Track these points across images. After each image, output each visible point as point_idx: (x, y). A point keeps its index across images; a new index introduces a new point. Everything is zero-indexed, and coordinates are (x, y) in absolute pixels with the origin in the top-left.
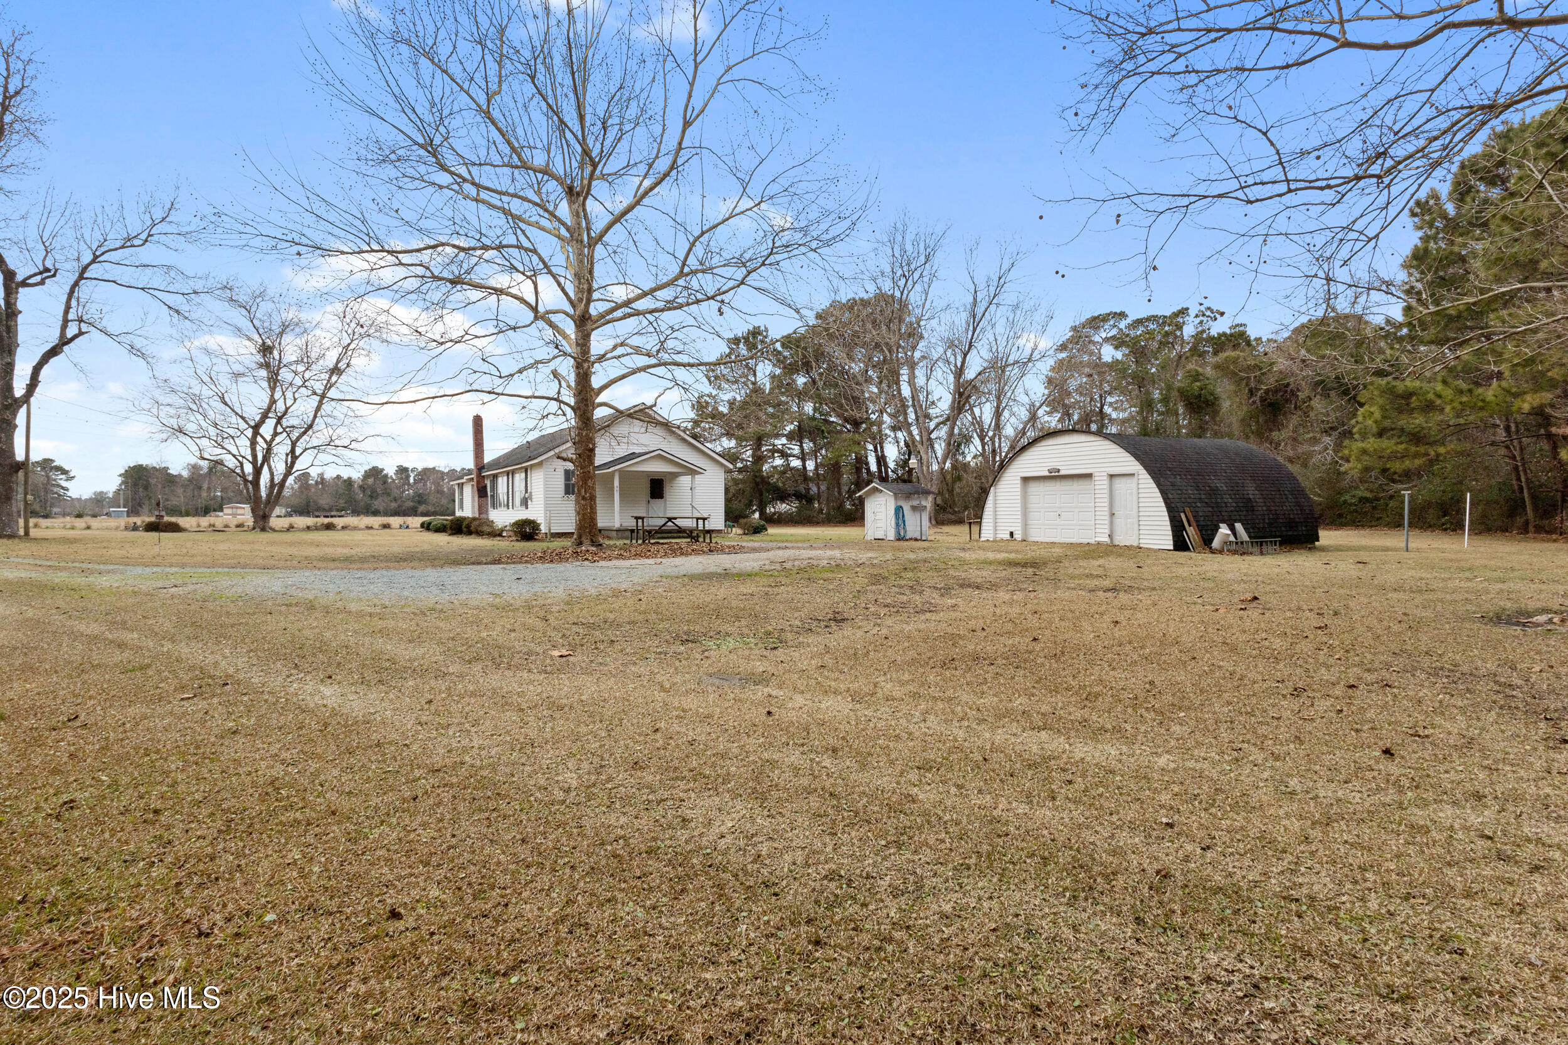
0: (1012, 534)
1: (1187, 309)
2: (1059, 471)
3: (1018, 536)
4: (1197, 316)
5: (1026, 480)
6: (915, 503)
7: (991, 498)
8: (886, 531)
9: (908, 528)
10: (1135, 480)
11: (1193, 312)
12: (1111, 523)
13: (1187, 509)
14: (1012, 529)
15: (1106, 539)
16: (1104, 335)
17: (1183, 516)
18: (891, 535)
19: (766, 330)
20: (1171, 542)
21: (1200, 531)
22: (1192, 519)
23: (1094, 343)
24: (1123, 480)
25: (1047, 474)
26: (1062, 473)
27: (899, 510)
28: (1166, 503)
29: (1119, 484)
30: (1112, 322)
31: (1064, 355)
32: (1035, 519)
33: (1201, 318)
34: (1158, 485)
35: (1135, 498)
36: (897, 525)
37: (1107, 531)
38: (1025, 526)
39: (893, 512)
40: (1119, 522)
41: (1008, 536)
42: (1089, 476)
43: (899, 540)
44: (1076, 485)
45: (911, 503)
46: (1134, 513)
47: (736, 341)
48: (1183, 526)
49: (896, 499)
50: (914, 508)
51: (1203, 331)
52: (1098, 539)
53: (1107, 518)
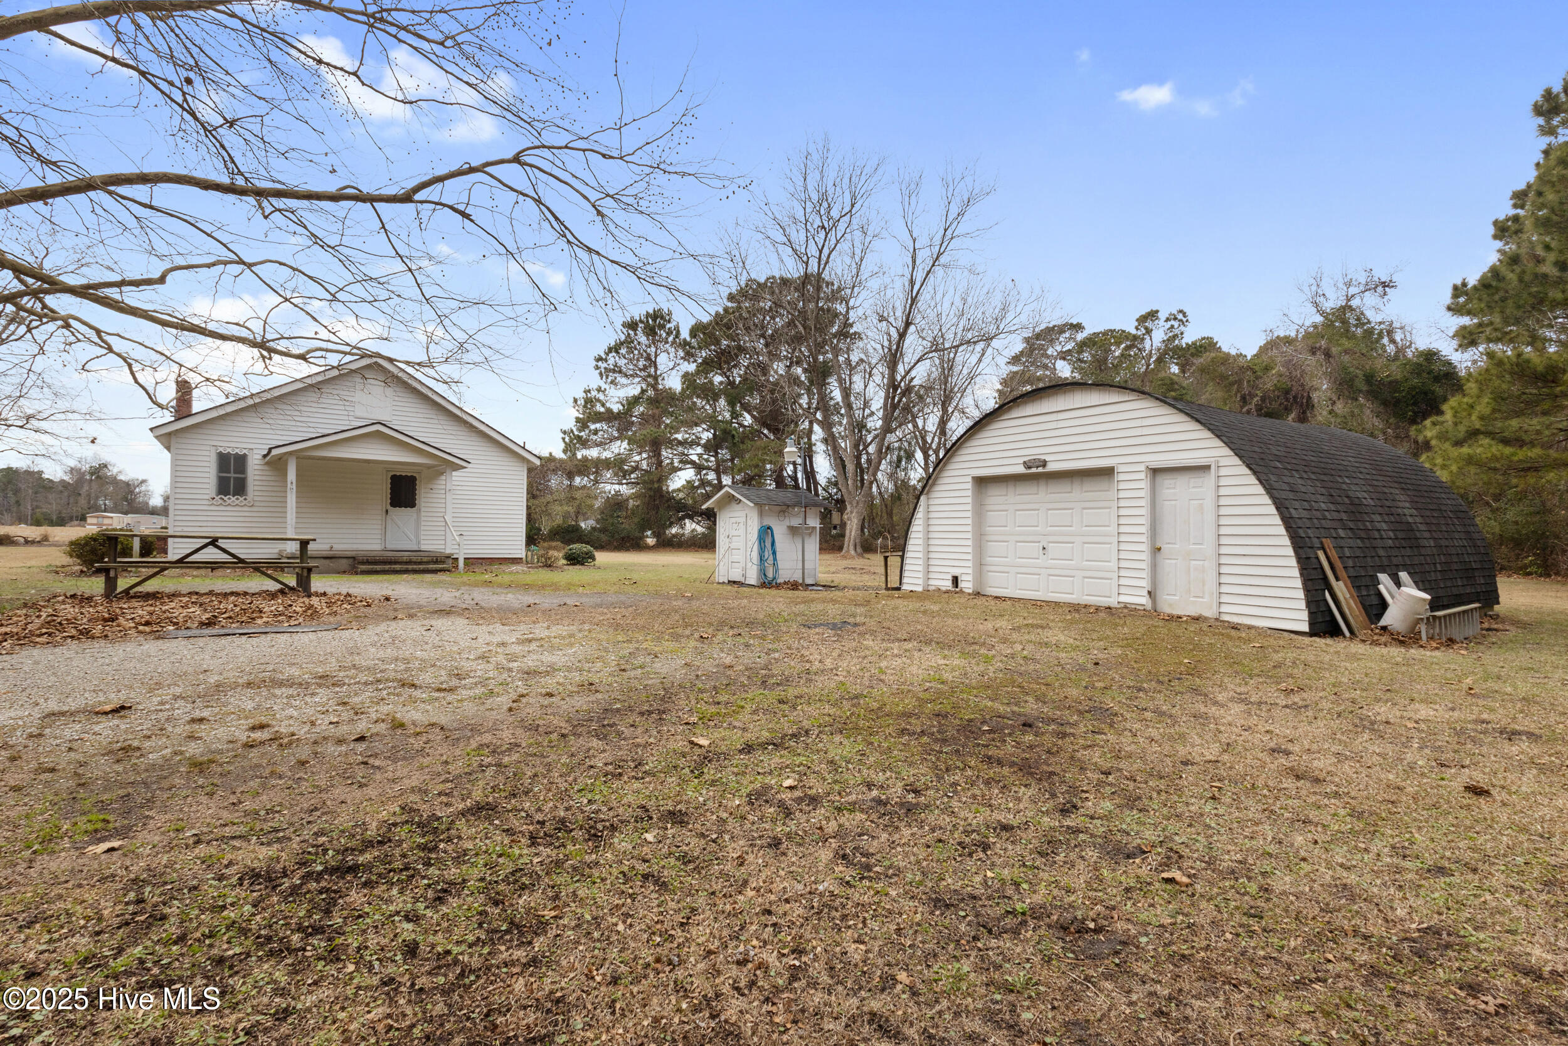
0: (955, 580)
1: (1157, 312)
2: (1044, 464)
3: (967, 585)
4: (1167, 320)
5: (982, 482)
6: (796, 522)
7: (920, 514)
8: (745, 569)
9: (781, 564)
10: (1209, 480)
11: (1163, 315)
12: (1154, 567)
13: (1328, 543)
14: (956, 572)
15: (1143, 600)
16: (1059, 348)
17: (1321, 555)
18: (752, 578)
19: (670, 313)
20: (1305, 615)
21: (1358, 588)
22: (1339, 565)
23: (1048, 357)
24: (1181, 481)
25: (1021, 469)
26: (1052, 467)
27: (766, 533)
28: (1288, 528)
29: (1175, 490)
30: (1067, 335)
31: (1015, 369)
32: (999, 553)
33: (1173, 322)
34: (1270, 490)
35: (1210, 517)
36: (762, 559)
37: (1145, 584)
38: (980, 566)
39: (756, 536)
40: (1170, 566)
41: (948, 584)
42: (1107, 473)
43: (763, 585)
44: (1076, 493)
45: (787, 522)
46: (1209, 547)
47: (632, 325)
48: (1325, 578)
49: (761, 514)
50: (793, 531)
51: (1175, 337)
52: (1123, 599)
53: (1146, 556)
